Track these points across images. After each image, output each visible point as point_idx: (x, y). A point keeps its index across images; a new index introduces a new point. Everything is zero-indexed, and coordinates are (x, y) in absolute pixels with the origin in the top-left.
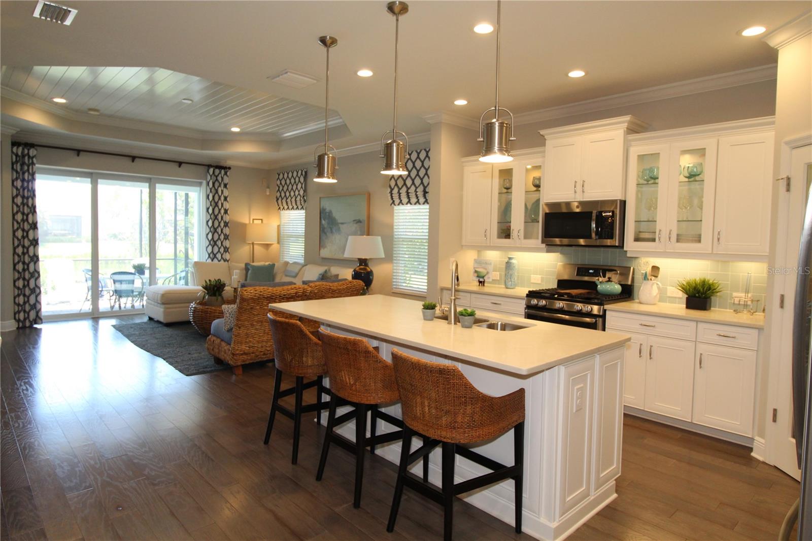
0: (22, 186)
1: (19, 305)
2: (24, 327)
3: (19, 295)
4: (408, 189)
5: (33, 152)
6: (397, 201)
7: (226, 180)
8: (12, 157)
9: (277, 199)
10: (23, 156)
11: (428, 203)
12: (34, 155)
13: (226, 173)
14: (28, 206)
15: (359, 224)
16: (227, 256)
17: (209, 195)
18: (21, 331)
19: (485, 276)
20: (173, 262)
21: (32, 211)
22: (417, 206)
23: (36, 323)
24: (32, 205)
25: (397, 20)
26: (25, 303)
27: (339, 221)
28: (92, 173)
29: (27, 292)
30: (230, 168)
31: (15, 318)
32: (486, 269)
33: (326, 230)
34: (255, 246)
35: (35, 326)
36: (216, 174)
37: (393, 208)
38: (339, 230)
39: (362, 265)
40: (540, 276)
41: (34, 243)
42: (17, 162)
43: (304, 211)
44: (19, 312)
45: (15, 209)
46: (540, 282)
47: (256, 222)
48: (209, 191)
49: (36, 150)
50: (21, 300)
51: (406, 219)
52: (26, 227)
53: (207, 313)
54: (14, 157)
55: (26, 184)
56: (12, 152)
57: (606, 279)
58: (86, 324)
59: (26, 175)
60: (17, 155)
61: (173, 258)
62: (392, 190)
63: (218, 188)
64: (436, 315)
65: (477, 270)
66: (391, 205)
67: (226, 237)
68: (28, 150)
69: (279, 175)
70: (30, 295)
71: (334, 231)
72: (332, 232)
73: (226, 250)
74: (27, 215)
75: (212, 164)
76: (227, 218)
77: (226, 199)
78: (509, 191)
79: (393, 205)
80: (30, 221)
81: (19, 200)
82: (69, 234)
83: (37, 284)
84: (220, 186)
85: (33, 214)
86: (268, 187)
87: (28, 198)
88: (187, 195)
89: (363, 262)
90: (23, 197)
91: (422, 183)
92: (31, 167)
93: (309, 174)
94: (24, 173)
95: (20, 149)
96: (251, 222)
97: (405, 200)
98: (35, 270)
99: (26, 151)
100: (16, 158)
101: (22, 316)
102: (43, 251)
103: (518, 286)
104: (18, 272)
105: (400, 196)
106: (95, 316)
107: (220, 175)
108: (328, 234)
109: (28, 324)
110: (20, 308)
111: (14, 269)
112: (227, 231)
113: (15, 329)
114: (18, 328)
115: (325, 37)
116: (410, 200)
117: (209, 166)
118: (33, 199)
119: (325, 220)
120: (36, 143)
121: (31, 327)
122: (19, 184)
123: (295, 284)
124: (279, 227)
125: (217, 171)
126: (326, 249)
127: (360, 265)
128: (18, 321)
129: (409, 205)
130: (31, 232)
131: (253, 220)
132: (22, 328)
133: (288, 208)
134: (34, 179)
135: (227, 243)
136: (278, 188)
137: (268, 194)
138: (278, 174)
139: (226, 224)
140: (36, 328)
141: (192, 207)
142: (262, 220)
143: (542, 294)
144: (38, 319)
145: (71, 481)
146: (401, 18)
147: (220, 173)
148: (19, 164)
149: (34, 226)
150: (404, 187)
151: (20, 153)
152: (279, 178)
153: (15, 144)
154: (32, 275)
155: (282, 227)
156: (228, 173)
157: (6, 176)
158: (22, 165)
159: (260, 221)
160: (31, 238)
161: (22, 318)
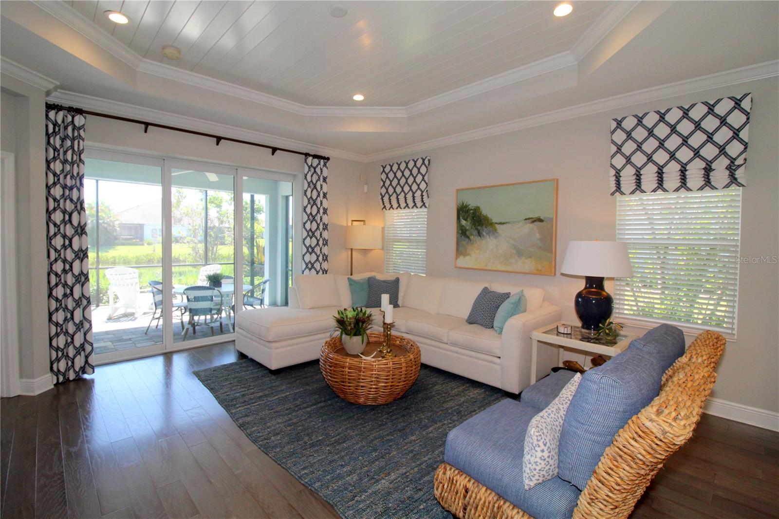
1: (57, 349)
2: (67, 381)
3: (57, 335)
5: (79, 120)
7: (325, 173)
8: (47, 126)
9: (383, 197)
10: (65, 126)
12: (81, 124)
13: (325, 165)
14: (72, 200)
15: (537, 223)
16: (325, 265)
17: (306, 191)
18: (61, 388)
21: (79, 207)
23: (84, 372)
24: (79, 198)
26: (67, 344)
29: (71, 328)
30: (328, 159)
31: (51, 370)
33: (468, 233)
34: (354, 253)
35: (86, 376)
36: (315, 165)
37: (616, 198)
38: (494, 232)
41: (81, 255)
42: (55, 134)
43: (426, 209)
44: (58, 360)
45: (52, 205)
47: (355, 223)
48: (306, 185)
49: (85, 118)
50: (61, 341)
52: (69, 231)
54: (51, 126)
55: (68, 167)
56: (48, 119)
58: (155, 364)
59: (70, 153)
60: (55, 124)
63: (317, 182)
66: (614, 193)
67: (326, 243)
68: (73, 117)
69: (384, 168)
70: (75, 333)
71: (484, 234)
72: (480, 235)
73: (325, 258)
74: (70, 215)
75: (311, 153)
76: (326, 219)
77: (325, 196)
80: (75, 223)
81: (57, 192)
82: (134, 239)
83: (85, 316)
84: (319, 179)
85: (79, 213)
86: (366, 183)
87: (71, 189)
90: (64, 187)
92: (76, 142)
95: (61, 114)
96: (350, 224)
98: (82, 294)
99: (70, 119)
100: (54, 129)
101: (62, 366)
104: (57, 299)
106: (167, 351)
107: (319, 166)
108: (472, 238)
109: (72, 376)
110: (60, 354)
111: (51, 295)
112: (325, 234)
113: (52, 386)
114: (57, 385)
117: (307, 155)
118: (79, 190)
119: (466, 220)
120: (85, 109)
121: (79, 380)
122: (57, 166)
124: (383, 229)
125: (316, 161)
126: (468, 257)
128: (57, 373)
130: (76, 240)
131: (353, 221)
132: (62, 383)
133: (392, 207)
135: (325, 250)
136: (382, 183)
137: (366, 191)
138: (382, 166)
139: (326, 227)
140: (85, 380)
142: (364, 221)
144: (88, 366)
147: (319, 164)
148: (58, 137)
149: (82, 231)
151: (60, 121)
152: (384, 171)
153: (52, 107)
154: (78, 303)
155: (386, 229)
156: (327, 165)
157: (37, 154)
158: (63, 140)
159: (362, 223)
160: (76, 247)
161: (62, 369)
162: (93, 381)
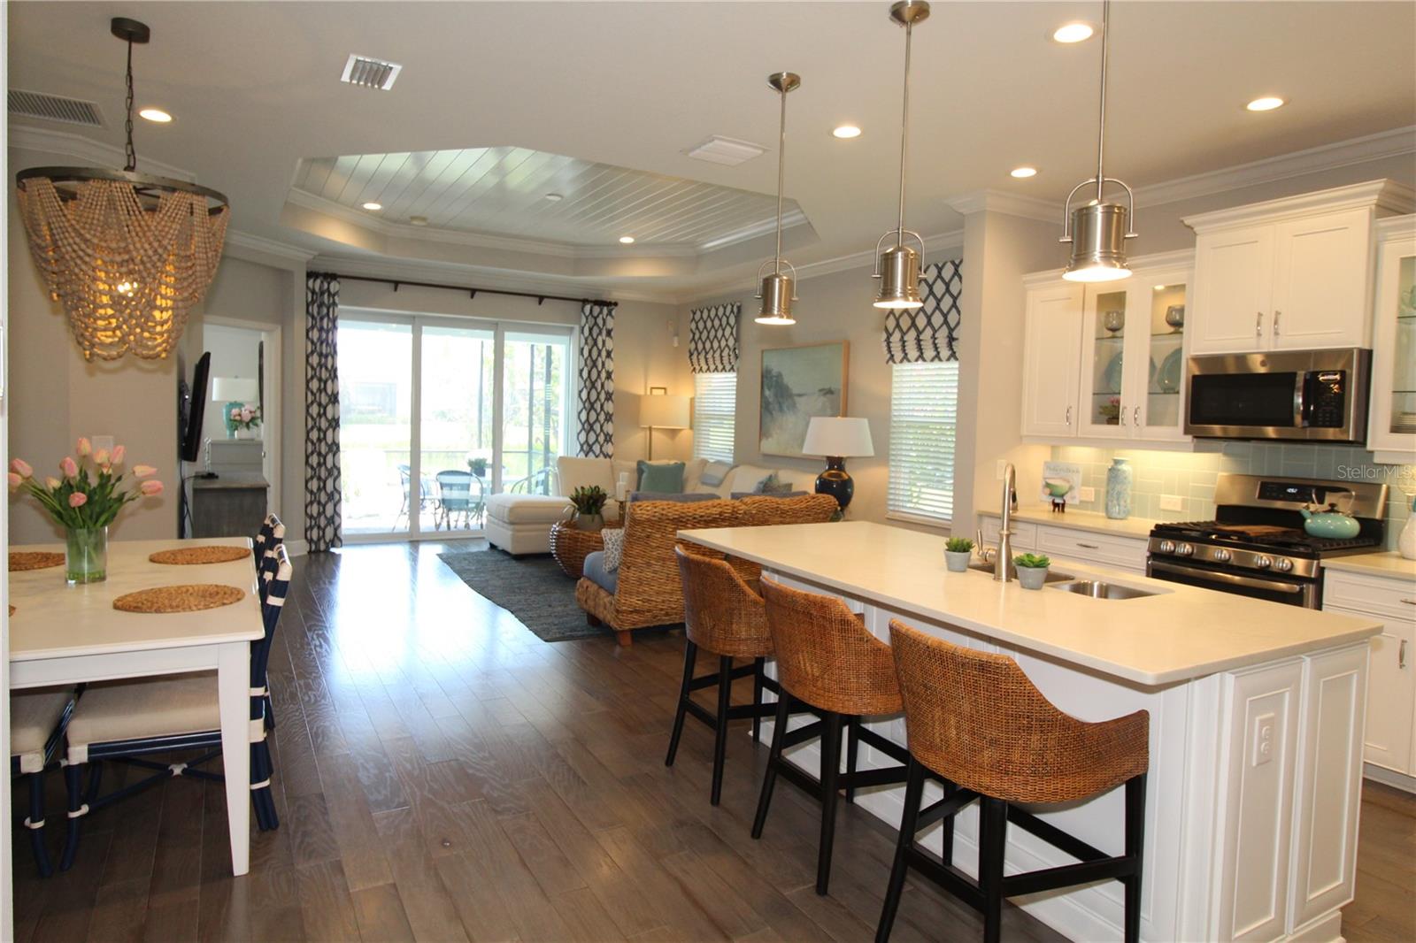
0: (319, 338)
1: (311, 517)
2: (318, 551)
3: (311, 503)
4: (919, 333)
5: (334, 286)
6: (898, 355)
7: (610, 324)
8: (307, 294)
9: (691, 355)
10: (322, 293)
11: (956, 359)
12: (336, 290)
13: (610, 313)
14: (326, 368)
15: (828, 396)
16: (609, 448)
17: (583, 349)
18: (313, 557)
19: (1067, 493)
20: (526, 457)
21: (332, 375)
22: (937, 364)
23: (333, 546)
24: (333, 366)
25: (909, 33)
26: (319, 514)
27: (795, 391)
28: (414, 317)
29: (323, 498)
30: (616, 304)
31: (306, 538)
32: (1069, 482)
33: (771, 407)
34: (654, 433)
35: (333, 550)
36: (595, 314)
37: (891, 367)
38: (793, 406)
39: (834, 469)
40: (1180, 497)
41: (334, 424)
42: (313, 302)
43: (734, 374)
44: (311, 528)
45: (310, 373)
46: (1178, 508)
47: (655, 392)
48: (583, 341)
49: (339, 283)
50: (314, 509)
51: (914, 387)
52: (324, 400)
53: (577, 542)
54: (310, 295)
55: (324, 335)
56: (308, 287)
57: (1326, 506)
58: (402, 551)
59: (325, 320)
60: (313, 292)
61: (527, 450)
62: (889, 335)
63: (597, 336)
64: (972, 563)
65: (1050, 481)
66: (887, 362)
67: (609, 418)
68: (329, 284)
69: (694, 313)
70: (326, 503)
71: (785, 409)
72: (781, 410)
73: (608, 438)
74: (325, 383)
75: (590, 299)
76: (610, 386)
77: (609, 354)
78: (1118, 334)
79: (891, 362)
80: (329, 392)
81: (315, 360)
82: (380, 411)
83: (337, 487)
84: (600, 333)
85: (333, 381)
86: (677, 335)
87: (326, 357)
88: (549, 348)
89: (836, 463)
90: (321, 355)
91: (946, 322)
92: (331, 310)
93: (743, 310)
94: (322, 319)
95: (318, 282)
96: (649, 393)
97: (913, 353)
98: (334, 464)
99: (326, 285)
100: (312, 297)
101: (315, 534)
102: (345, 436)
103: (1134, 516)
104: (312, 467)
105: (904, 346)
106: (414, 540)
107: (601, 316)
108: (774, 412)
109: (322, 547)
110: (313, 522)
111: (307, 462)
112: (609, 407)
113: (306, 553)
114: (310, 552)
115: (780, 75)
116: (922, 353)
117: (585, 301)
118: (333, 357)
119: (769, 390)
120: (339, 273)
121: (327, 551)
122: (315, 335)
123: (719, 498)
124: (692, 400)
125: (597, 309)
126: (770, 439)
127: (830, 468)
128: (310, 541)
129: (920, 362)
130: (329, 408)
131: (652, 388)
132: (314, 552)
133: (708, 369)
134: (335, 327)
135: (609, 428)
136: (691, 335)
137: (676, 345)
138: (692, 311)
139: (609, 397)
140: (333, 553)
141: (556, 369)
142: (665, 389)
143: (1184, 532)
144: (336, 540)
145: (379, 792)
146: (916, 28)
147: (601, 312)
148: (316, 305)
149: (334, 399)
150: (913, 330)
151: (317, 289)
152: (694, 318)
153: (311, 275)
154: (330, 473)
155: (697, 400)
156: (613, 313)
157: (300, 323)
158: (320, 307)
159: (663, 391)
160: (330, 416)
161: (315, 538)
162: (340, 555)
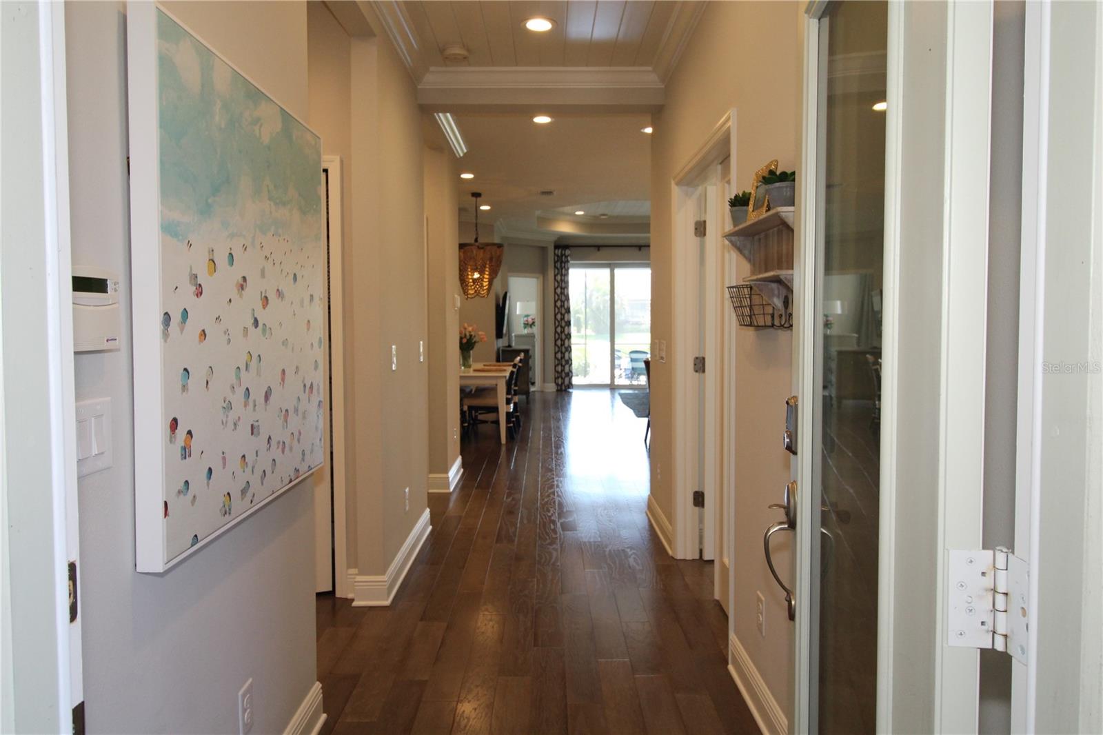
0: (561, 279)
1: (558, 372)
2: (561, 390)
3: (558, 365)
5: (568, 252)
8: (554, 257)
10: (562, 256)
12: (569, 254)
14: (564, 295)
18: (559, 393)
21: (567, 299)
23: (569, 388)
24: (567, 293)
26: (562, 371)
28: (610, 264)
29: (564, 362)
31: (555, 382)
35: (568, 390)
41: (568, 324)
42: (558, 261)
44: (558, 378)
45: (556, 297)
49: (571, 250)
50: (559, 368)
52: (563, 311)
54: (556, 258)
55: (563, 277)
56: (555, 254)
58: (607, 393)
59: (564, 270)
60: (558, 256)
68: (566, 250)
70: (565, 365)
74: (564, 303)
80: (566, 307)
81: (558, 291)
83: (570, 357)
85: (567, 302)
87: (564, 289)
90: (561, 288)
92: (566, 264)
94: (562, 269)
95: (560, 250)
98: (568, 345)
99: (563, 252)
101: (560, 381)
102: (573, 330)
104: (558, 346)
106: (612, 387)
109: (563, 388)
110: (559, 375)
111: (555, 343)
113: (555, 390)
114: (557, 390)
118: (567, 288)
120: (571, 244)
121: (566, 390)
122: (559, 278)
128: (557, 384)
130: (566, 316)
132: (559, 390)
134: (568, 273)
140: (569, 392)
144: (570, 385)
148: (559, 263)
149: (568, 311)
151: (559, 254)
153: (557, 247)
154: (567, 349)
157: (551, 273)
158: (561, 263)
160: (566, 320)
161: (560, 383)
162: (572, 394)
